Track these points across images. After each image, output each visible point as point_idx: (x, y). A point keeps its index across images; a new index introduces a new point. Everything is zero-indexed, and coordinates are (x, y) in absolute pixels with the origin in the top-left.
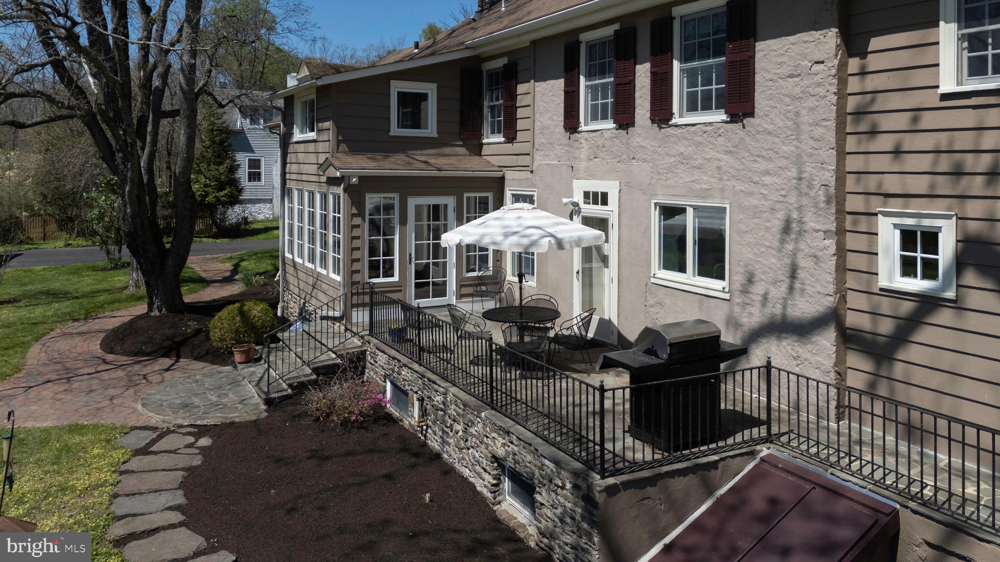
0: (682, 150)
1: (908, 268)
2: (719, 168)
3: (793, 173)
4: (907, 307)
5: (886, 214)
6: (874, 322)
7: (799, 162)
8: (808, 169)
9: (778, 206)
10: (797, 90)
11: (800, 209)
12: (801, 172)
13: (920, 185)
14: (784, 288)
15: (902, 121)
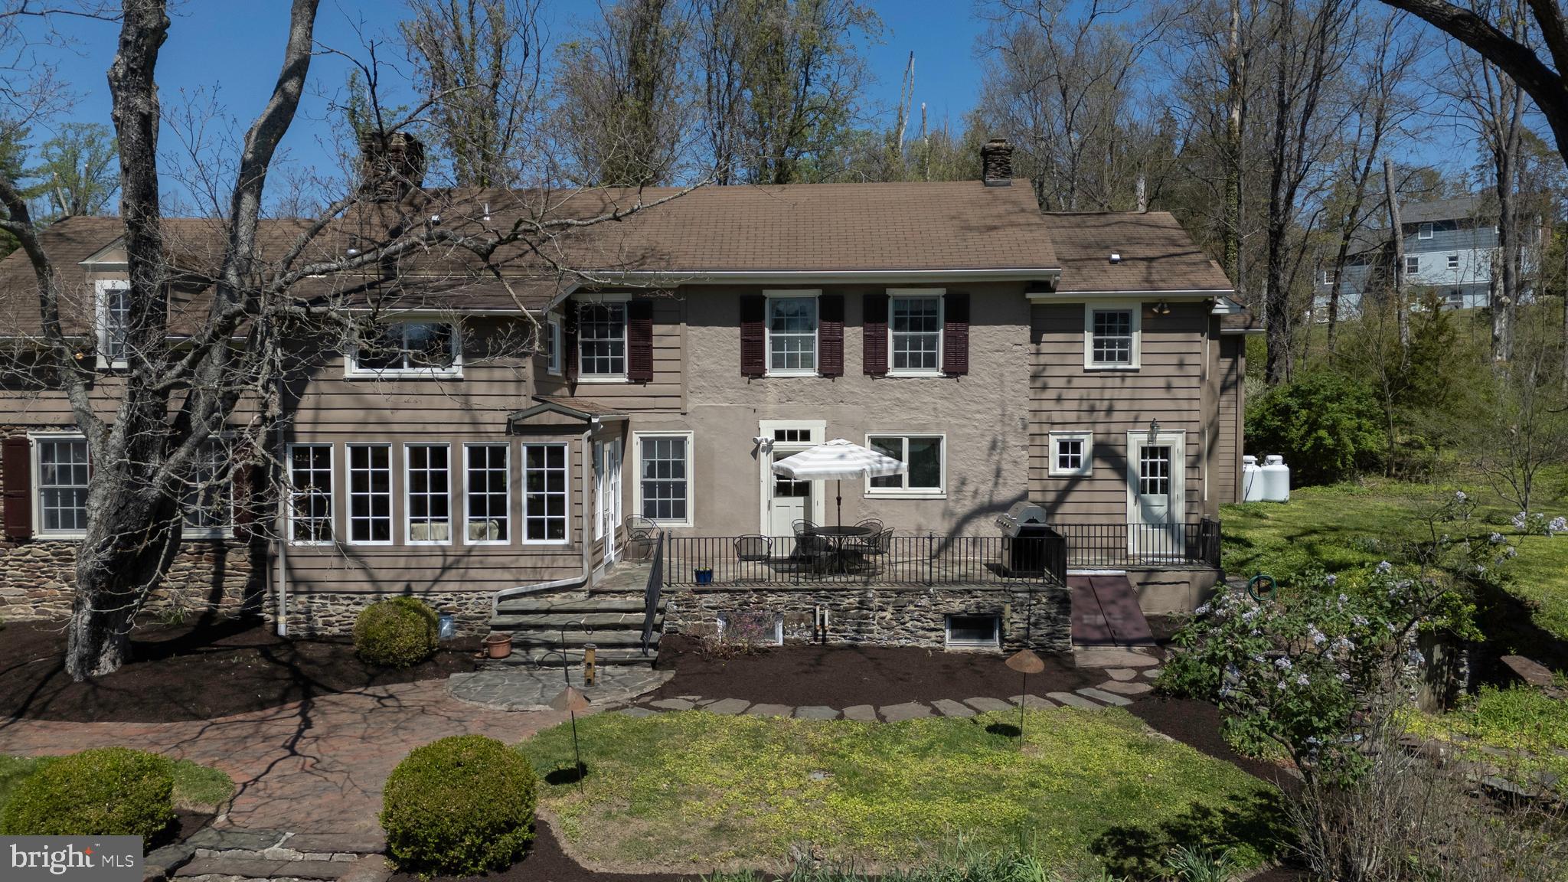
0: (899, 396)
1: (1063, 462)
2: (935, 409)
3: (999, 411)
4: (1063, 484)
5: (1053, 434)
6: (1043, 495)
7: (1003, 405)
8: (1010, 409)
9: (987, 433)
10: (1002, 360)
11: (1003, 434)
12: (1004, 410)
13: (1072, 417)
14: (990, 484)
15: (1062, 382)
